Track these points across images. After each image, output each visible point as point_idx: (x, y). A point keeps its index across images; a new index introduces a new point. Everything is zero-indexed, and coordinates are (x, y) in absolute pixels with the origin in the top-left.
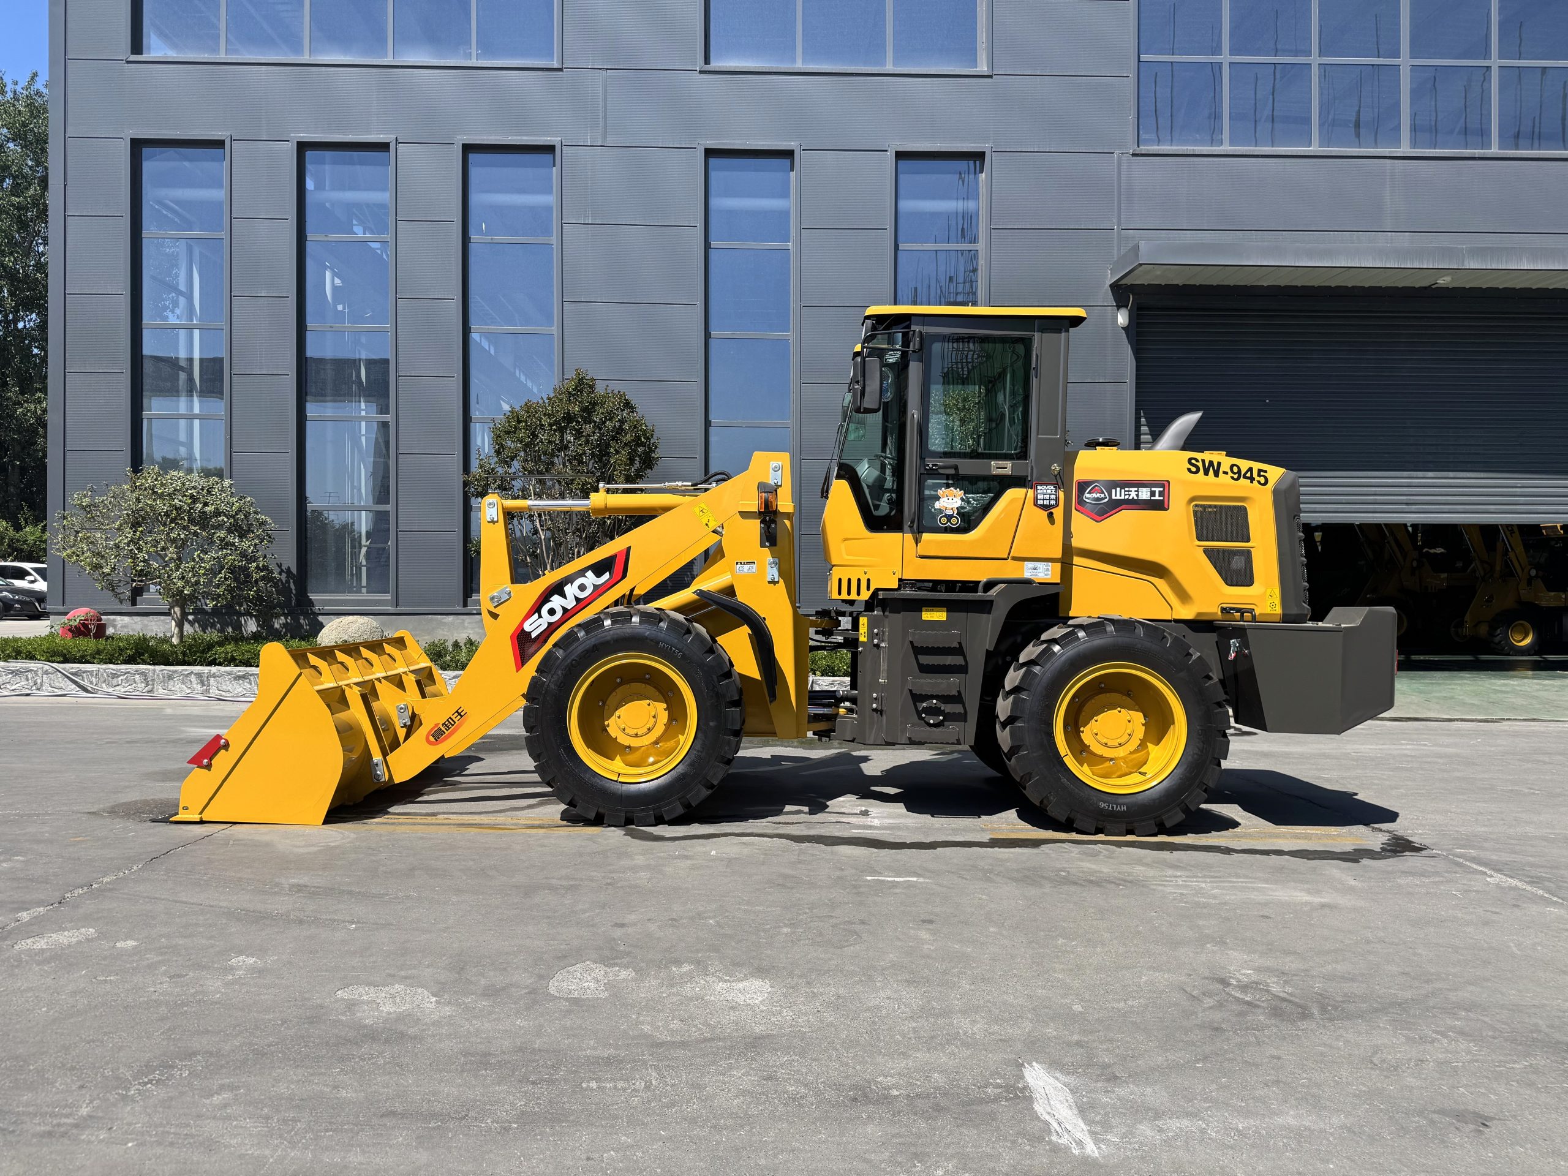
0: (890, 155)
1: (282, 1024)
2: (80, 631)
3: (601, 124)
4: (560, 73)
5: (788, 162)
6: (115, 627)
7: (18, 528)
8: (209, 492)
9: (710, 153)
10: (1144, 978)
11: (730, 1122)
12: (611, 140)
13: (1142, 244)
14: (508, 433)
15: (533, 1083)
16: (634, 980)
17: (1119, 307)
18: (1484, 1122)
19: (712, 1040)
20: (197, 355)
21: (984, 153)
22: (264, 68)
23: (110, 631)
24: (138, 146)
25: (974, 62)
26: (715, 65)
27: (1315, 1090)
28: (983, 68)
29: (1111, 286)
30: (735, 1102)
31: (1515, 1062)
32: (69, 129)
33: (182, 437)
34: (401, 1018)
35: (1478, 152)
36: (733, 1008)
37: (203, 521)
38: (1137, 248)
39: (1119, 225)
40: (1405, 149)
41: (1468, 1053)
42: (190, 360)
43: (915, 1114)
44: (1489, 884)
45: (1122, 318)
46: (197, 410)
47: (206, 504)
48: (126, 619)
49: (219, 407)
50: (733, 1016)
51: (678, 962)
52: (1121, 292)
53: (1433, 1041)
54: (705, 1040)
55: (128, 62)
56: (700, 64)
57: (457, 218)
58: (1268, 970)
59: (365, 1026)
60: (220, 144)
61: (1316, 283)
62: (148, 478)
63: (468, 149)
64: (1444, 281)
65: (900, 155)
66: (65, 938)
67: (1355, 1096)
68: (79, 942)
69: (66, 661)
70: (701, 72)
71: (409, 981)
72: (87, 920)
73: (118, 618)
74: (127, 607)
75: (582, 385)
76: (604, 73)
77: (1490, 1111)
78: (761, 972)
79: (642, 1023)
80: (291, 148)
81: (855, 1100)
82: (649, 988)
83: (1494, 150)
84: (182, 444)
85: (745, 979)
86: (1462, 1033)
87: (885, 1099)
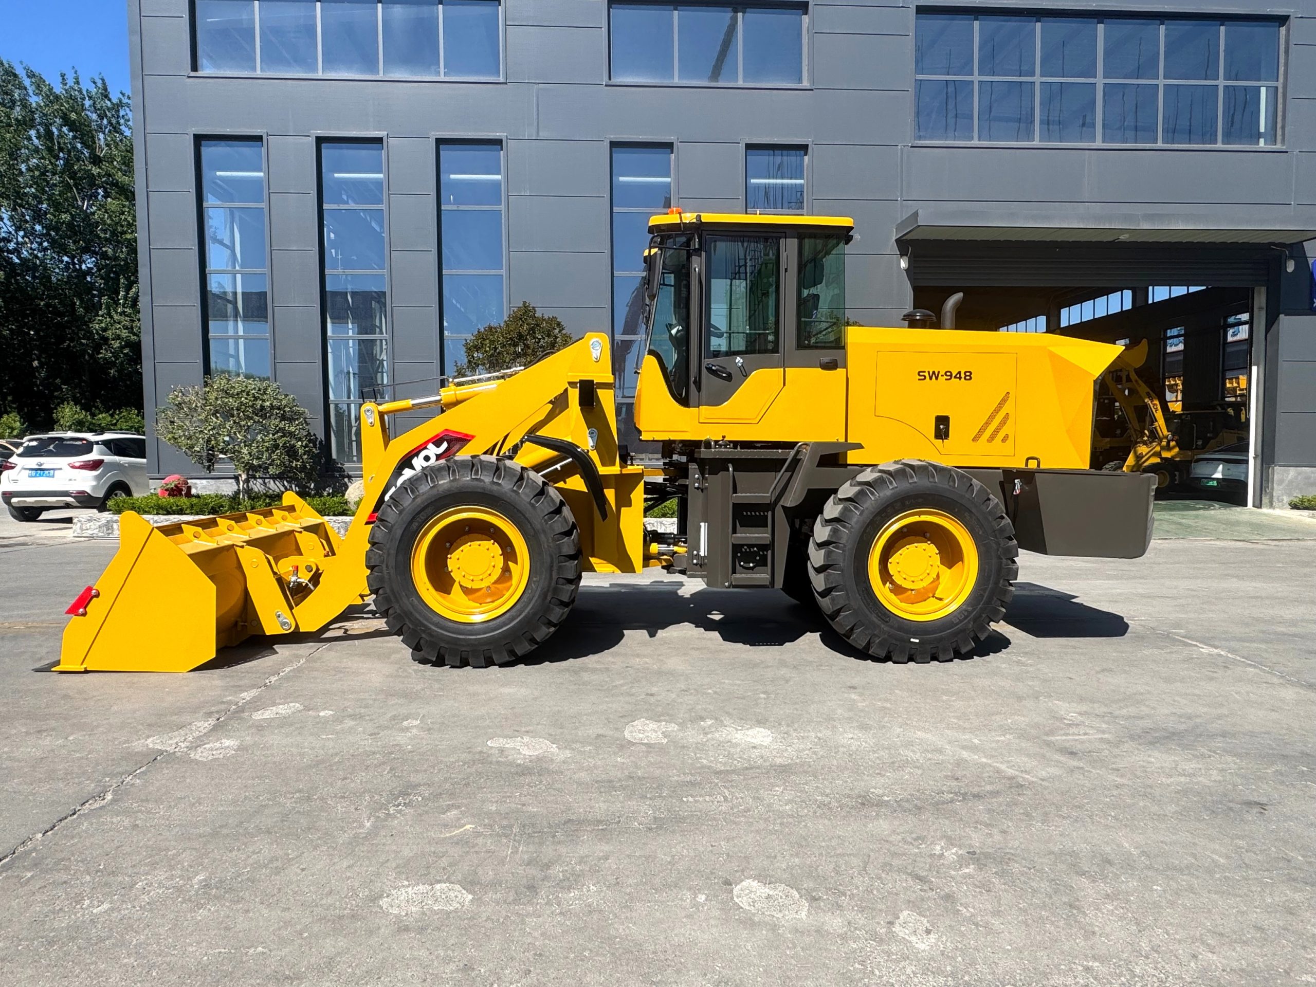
0: (742, 147)
1: (464, 765)
2: (175, 491)
3: (535, 124)
4: (504, 86)
5: (669, 150)
6: (196, 488)
7: (93, 415)
8: (265, 393)
9: (614, 145)
10: (1010, 721)
11: (790, 820)
12: (543, 135)
13: (920, 212)
14: (475, 347)
15: (651, 799)
16: (679, 730)
17: (902, 255)
18: (1262, 806)
19: (751, 768)
20: (239, 290)
21: (807, 145)
22: (290, 82)
23: (193, 491)
24: (199, 140)
25: (800, 80)
26: (615, 80)
27: (1149, 790)
28: (806, 84)
29: (896, 240)
30: (787, 807)
31: (1266, 769)
32: (148, 127)
33: (232, 351)
34: (539, 759)
35: (1148, 146)
36: (754, 747)
37: (262, 412)
38: (916, 214)
39: (901, 196)
40: (1099, 144)
41: (1235, 764)
42: (235, 294)
43: (905, 811)
44: (1202, 654)
45: (903, 264)
46: (241, 333)
47: (264, 401)
48: (204, 481)
49: (263, 330)
50: (756, 752)
51: (702, 719)
52: (904, 245)
53: (1210, 757)
54: (747, 768)
55: (189, 77)
56: (605, 80)
57: (433, 193)
58: (1086, 713)
59: (519, 765)
60: (259, 138)
61: (1036, 239)
62: (218, 382)
63: (440, 142)
64: (1123, 238)
65: (749, 147)
66: (283, 710)
67: (1176, 792)
68: (294, 713)
69: (168, 513)
70: (606, 86)
71: (531, 734)
72: (288, 697)
73: (197, 481)
74: (204, 473)
75: (526, 312)
76: (536, 86)
77: (1264, 800)
78: (761, 722)
79: (701, 758)
80: (312, 141)
81: (863, 804)
82: (692, 736)
83: (1160, 144)
84: (232, 356)
85: (751, 728)
86: (1225, 750)
87: (880, 804)
